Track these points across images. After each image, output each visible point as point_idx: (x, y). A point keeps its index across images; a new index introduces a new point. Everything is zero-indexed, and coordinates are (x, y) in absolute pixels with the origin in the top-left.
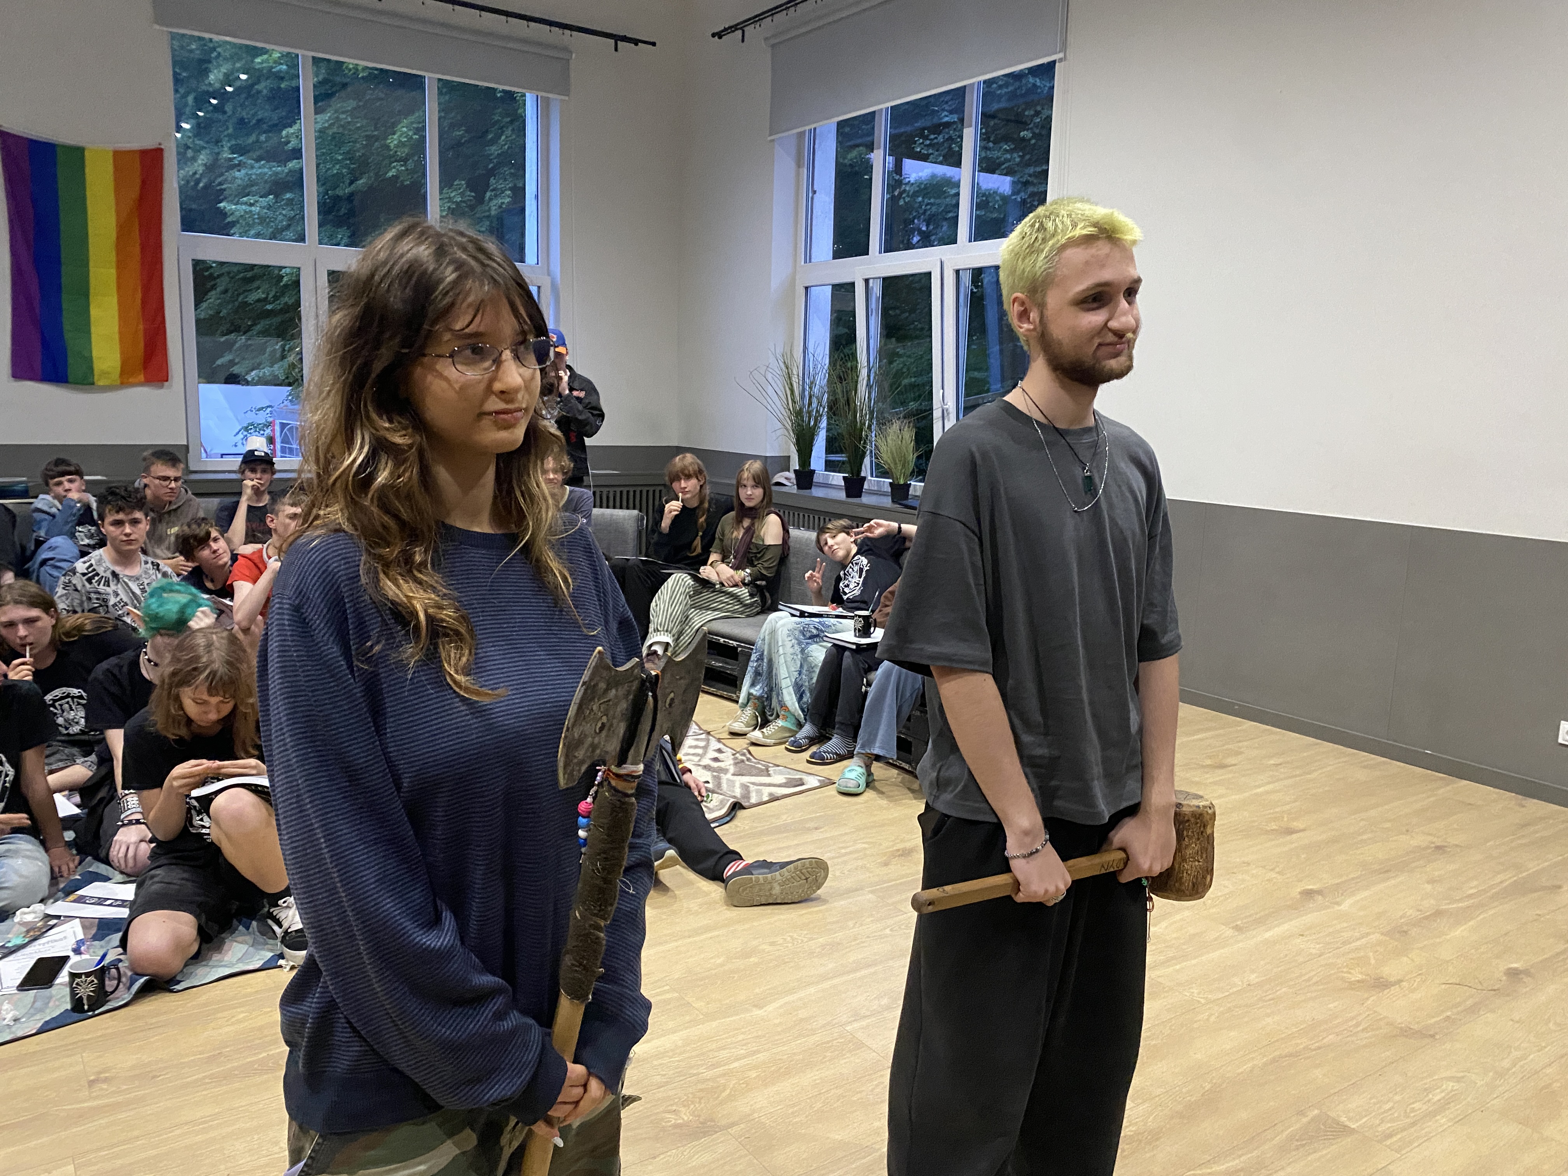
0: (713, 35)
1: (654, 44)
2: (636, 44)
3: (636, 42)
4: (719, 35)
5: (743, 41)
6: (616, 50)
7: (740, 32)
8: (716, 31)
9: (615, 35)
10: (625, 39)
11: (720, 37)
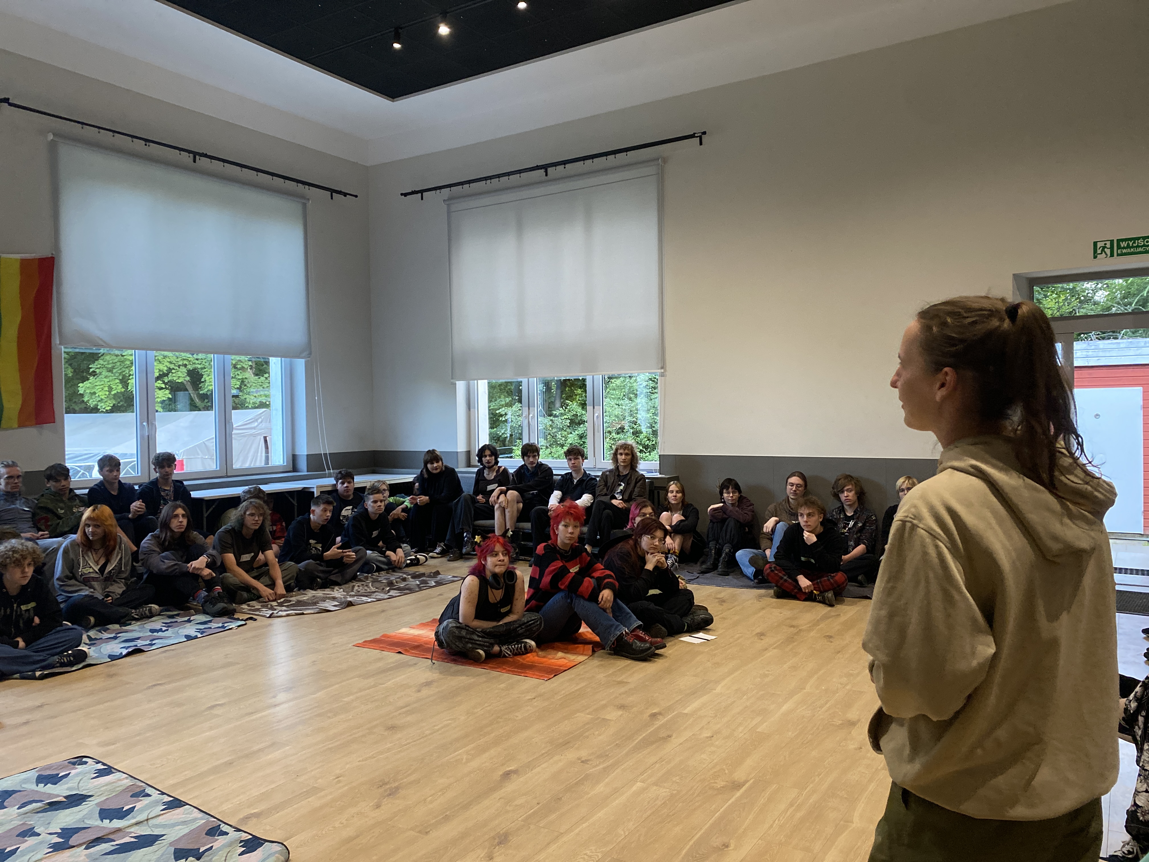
1: (356, 196)
3: (345, 195)
5: (422, 199)
6: (332, 198)
7: (420, 194)
8: (404, 193)
9: (331, 189)
10: (340, 192)
11: (405, 196)
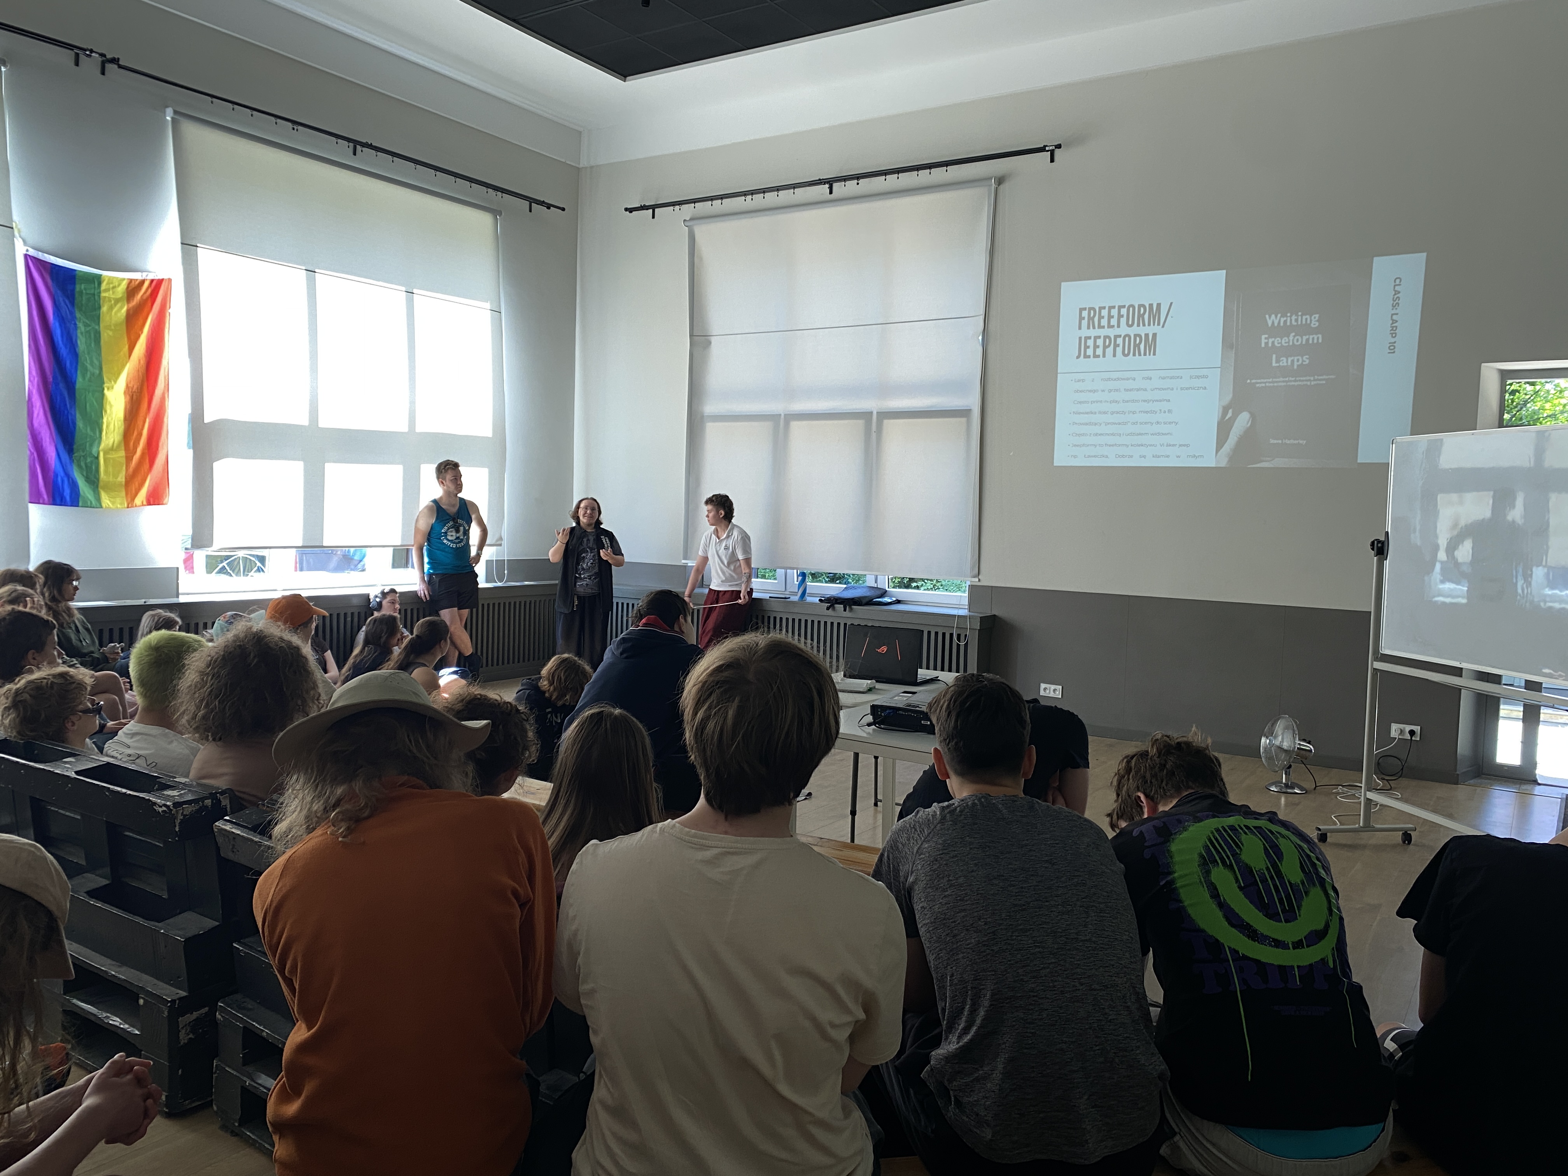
0: (626, 209)
1: (563, 209)
2: (549, 208)
3: (549, 206)
4: (630, 210)
5: (653, 217)
6: (530, 211)
7: (651, 211)
8: (629, 207)
9: (530, 198)
10: (541, 203)
11: (631, 212)
